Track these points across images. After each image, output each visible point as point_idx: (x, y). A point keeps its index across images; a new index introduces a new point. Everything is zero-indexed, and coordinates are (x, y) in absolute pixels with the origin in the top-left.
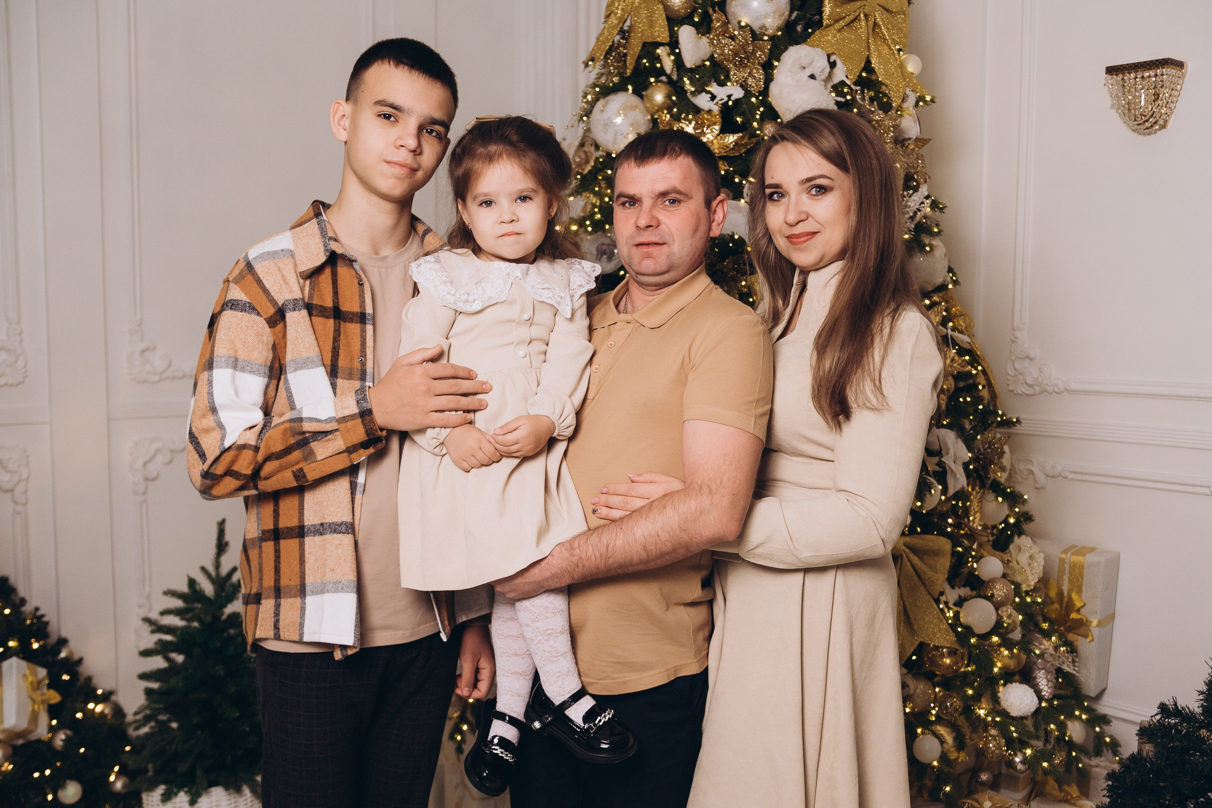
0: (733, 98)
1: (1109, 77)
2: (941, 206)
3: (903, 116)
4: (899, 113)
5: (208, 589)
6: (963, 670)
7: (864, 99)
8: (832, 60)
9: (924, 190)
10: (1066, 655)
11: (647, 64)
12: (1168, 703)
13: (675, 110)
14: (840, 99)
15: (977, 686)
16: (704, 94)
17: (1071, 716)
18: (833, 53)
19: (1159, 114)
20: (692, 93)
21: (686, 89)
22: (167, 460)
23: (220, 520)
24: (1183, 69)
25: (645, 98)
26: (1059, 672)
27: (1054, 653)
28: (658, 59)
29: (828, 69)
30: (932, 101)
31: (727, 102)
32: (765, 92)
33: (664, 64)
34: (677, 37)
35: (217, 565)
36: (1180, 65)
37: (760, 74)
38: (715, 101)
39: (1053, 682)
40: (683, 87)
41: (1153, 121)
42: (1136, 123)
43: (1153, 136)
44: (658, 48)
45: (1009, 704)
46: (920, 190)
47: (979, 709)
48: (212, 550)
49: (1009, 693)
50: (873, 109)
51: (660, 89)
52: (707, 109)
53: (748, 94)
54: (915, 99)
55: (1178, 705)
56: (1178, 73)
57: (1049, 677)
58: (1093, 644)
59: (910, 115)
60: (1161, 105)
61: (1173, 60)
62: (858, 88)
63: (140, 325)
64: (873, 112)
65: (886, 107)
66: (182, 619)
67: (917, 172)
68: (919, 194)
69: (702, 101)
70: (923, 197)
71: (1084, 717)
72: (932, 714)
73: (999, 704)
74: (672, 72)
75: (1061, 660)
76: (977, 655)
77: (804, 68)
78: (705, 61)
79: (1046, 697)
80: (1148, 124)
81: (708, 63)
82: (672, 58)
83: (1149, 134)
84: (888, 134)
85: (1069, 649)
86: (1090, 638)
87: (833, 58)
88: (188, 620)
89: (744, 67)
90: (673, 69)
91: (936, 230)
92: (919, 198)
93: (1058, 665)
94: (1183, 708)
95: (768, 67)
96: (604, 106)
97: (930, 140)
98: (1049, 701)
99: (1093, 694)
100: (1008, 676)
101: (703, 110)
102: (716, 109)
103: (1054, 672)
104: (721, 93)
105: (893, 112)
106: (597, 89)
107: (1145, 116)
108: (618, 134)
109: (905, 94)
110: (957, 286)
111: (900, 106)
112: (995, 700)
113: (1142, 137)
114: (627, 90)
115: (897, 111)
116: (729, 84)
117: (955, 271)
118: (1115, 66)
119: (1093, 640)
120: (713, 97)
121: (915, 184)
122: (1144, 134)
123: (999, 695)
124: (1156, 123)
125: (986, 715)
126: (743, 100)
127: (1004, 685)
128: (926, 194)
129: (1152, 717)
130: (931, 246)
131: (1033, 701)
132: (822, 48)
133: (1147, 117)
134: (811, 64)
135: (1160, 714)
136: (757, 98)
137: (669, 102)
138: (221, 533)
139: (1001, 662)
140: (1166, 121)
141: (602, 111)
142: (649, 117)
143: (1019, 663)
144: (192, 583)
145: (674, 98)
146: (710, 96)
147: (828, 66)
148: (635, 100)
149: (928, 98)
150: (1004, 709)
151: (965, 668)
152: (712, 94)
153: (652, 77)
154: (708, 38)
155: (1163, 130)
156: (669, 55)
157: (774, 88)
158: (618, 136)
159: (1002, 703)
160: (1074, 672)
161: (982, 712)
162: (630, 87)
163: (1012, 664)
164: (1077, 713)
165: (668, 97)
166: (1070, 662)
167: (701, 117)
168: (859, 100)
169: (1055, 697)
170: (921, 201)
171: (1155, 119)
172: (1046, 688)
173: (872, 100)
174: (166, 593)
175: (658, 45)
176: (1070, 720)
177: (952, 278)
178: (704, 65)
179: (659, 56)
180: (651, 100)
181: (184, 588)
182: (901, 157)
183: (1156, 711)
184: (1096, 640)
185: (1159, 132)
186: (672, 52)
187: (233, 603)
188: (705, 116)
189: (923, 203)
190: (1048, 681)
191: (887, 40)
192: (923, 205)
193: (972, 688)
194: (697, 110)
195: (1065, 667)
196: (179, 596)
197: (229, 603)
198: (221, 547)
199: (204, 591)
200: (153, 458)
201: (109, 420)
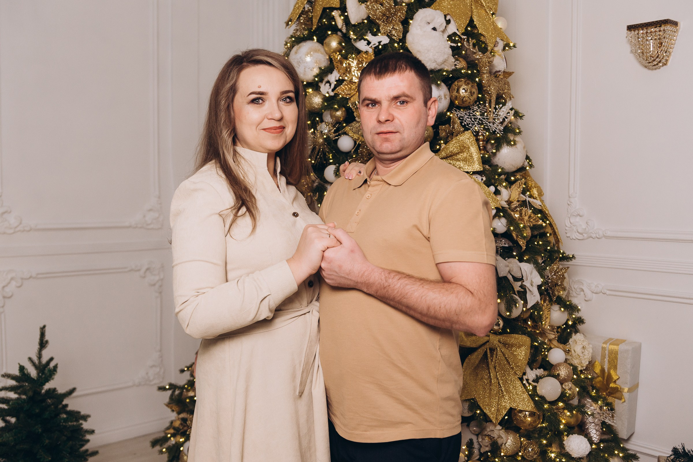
0: (382, 43)
1: (629, 32)
2: (521, 115)
3: (495, 56)
4: (492, 54)
5: (33, 372)
6: (539, 426)
7: (469, 45)
8: (447, 19)
9: (509, 105)
10: (608, 412)
11: (326, 23)
12: (678, 448)
13: (344, 51)
14: (453, 45)
15: (549, 438)
16: (363, 41)
17: (612, 455)
18: (448, 14)
19: (662, 56)
20: (355, 40)
21: (351, 37)
22: (19, 285)
23: (42, 326)
24: (677, 26)
25: (324, 45)
26: (603, 424)
27: (600, 412)
28: (333, 18)
29: (445, 24)
30: (514, 46)
31: (378, 46)
32: (403, 40)
33: (337, 22)
34: (345, 5)
35: (40, 356)
36: (675, 24)
37: (400, 27)
38: (370, 45)
39: (600, 431)
40: (349, 37)
41: (659, 61)
42: (648, 62)
43: (658, 70)
44: (333, 12)
45: (571, 449)
46: (507, 104)
47: (551, 454)
48: (37, 346)
49: (571, 441)
50: (475, 51)
51: (334, 38)
52: (364, 50)
53: (392, 41)
54: (503, 45)
55: (686, 449)
56: (674, 29)
57: (597, 428)
58: (625, 404)
59: (500, 55)
60: (663, 49)
61: (671, 20)
62: (465, 37)
63: (1, 196)
64: (475, 53)
65: (484, 50)
66: (15, 393)
67: (505, 93)
68: (506, 107)
69: (361, 45)
70: (508, 109)
71: (621, 455)
72: (519, 456)
73: (564, 449)
74: (342, 27)
75: (604, 416)
76: (549, 416)
77: (429, 23)
78: (364, 20)
79: (595, 442)
80: (655, 63)
81: (366, 21)
82: (342, 18)
83: (656, 69)
84: (485, 68)
85: (609, 408)
86: (623, 400)
87: (448, 17)
88: (19, 394)
89: (389, 23)
90: (343, 25)
91: (518, 131)
92: (506, 109)
93: (603, 420)
94: (689, 452)
95: (405, 23)
96: (297, 50)
97: (513, 72)
98: (598, 444)
99: (626, 438)
100: (571, 429)
101: (362, 51)
102: (371, 51)
103: (600, 425)
104: (374, 40)
105: (488, 53)
106: (293, 39)
107: (653, 57)
108: (307, 68)
109: (496, 41)
110: (532, 168)
111: (492, 49)
112: (562, 446)
113: (650, 71)
114: (313, 39)
115: (491, 53)
116: (379, 34)
117: (530, 158)
118: (633, 25)
119: (625, 401)
120: (369, 43)
121: (503, 101)
122: (652, 69)
123: (564, 442)
124: (660, 62)
125: (555, 457)
126: (389, 45)
127: (568, 436)
128: (511, 107)
129: (668, 457)
130: (515, 141)
131: (587, 447)
132: (441, 11)
133: (655, 58)
134: (433, 20)
135: (673, 455)
136: (398, 44)
137: (340, 47)
138: (42, 335)
139: (565, 420)
140: (667, 60)
141: (296, 53)
142: (328, 57)
143: (577, 420)
144: (22, 368)
145: (343, 44)
146: (367, 42)
147: (445, 22)
148: (318, 46)
149: (511, 45)
150: (567, 452)
151: (541, 424)
152: (368, 41)
153: (329, 31)
154: (366, 4)
155: (665, 67)
156: (340, 16)
157: (409, 37)
158: (307, 70)
159: (566, 448)
160: (613, 424)
161: (553, 455)
162: (315, 38)
163: (572, 421)
164: (616, 452)
165: (340, 43)
166: (610, 417)
167: (361, 56)
168: (465, 45)
169: (601, 441)
170: (507, 112)
171: (660, 59)
172: (595, 436)
173: (474, 45)
174: (3, 376)
175: (332, 9)
176: (612, 458)
177: (528, 163)
178: (363, 23)
179: (334, 17)
180: (329, 45)
181: (16, 372)
182: (494, 83)
183: (671, 453)
184: (627, 401)
185: (662, 68)
186: (342, 14)
187: (49, 382)
188: (364, 55)
189: (509, 113)
190: (597, 431)
191: (484, 6)
192: (509, 114)
193: (546, 439)
194: (358, 52)
195: (607, 421)
196: (13, 378)
197: (48, 382)
198: (43, 344)
199: (30, 374)
200: (9, 283)
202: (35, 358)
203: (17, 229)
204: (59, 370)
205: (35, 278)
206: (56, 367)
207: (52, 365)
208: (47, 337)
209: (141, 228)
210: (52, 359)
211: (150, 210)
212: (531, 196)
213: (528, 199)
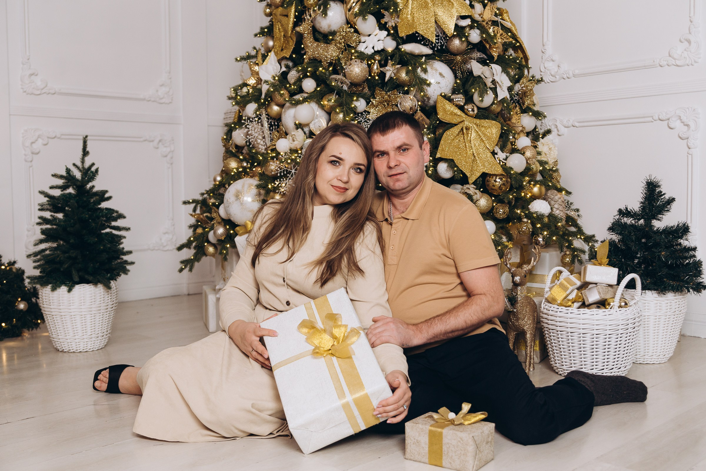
22: (45, 142)
23: (85, 136)
35: (83, 162)
45: (534, 209)
48: (81, 153)
63: (28, 59)
125: (521, 212)
138: (85, 144)
144: (68, 171)
161: (519, 211)
174: (53, 175)
181: (64, 174)
196: (61, 177)
197: (91, 182)
198: (85, 153)
199: (75, 176)
200: (36, 140)
201: (10, 115)
202: (79, 164)
203: (43, 91)
204: (99, 173)
205: (59, 138)
206: (97, 171)
207: (93, 169)
208: (88, 149)
209: (154, 101)
210: (93, 164)
211: (162, 85)
212: (502, 19)
213: (499, 20)
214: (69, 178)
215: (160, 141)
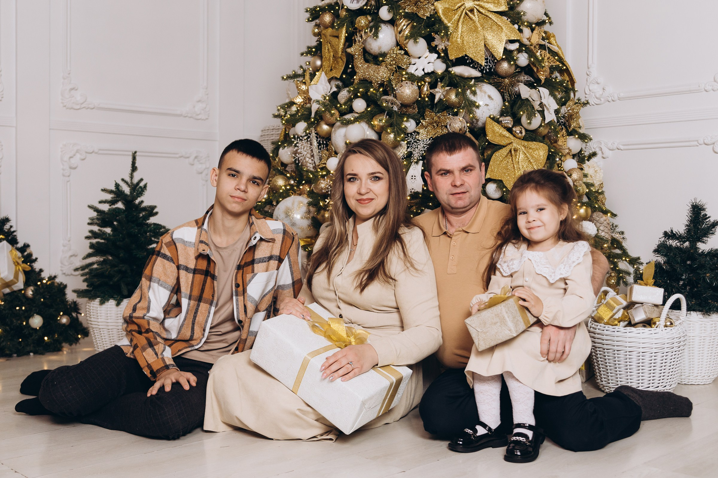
22: (83, 158)
23: (134, 151)
35: (132, 177)
63: (69, 74)
71: (627, 260)
117: (549, 16)
138: (134, 159)
144: (117, 186)
174: (103, 190)
181: (113, 188)
196: (111, 192)
197: (139, 197)
198: (134, 168)
199: (124, 191)
200: (75, 155)
201: (50, 129)
202: (128, 179)
203: (83, 106)
204: (148, 188)
205: (96, 153)
206: (145, 186)
207: (142, 184)
208: (136, 165)
209: (190, 117)
210: (142, 180)
211: (199, 101)
212: (549, 43)
213: (547, 44)
214: (118, 194)
215: (196, 157)
